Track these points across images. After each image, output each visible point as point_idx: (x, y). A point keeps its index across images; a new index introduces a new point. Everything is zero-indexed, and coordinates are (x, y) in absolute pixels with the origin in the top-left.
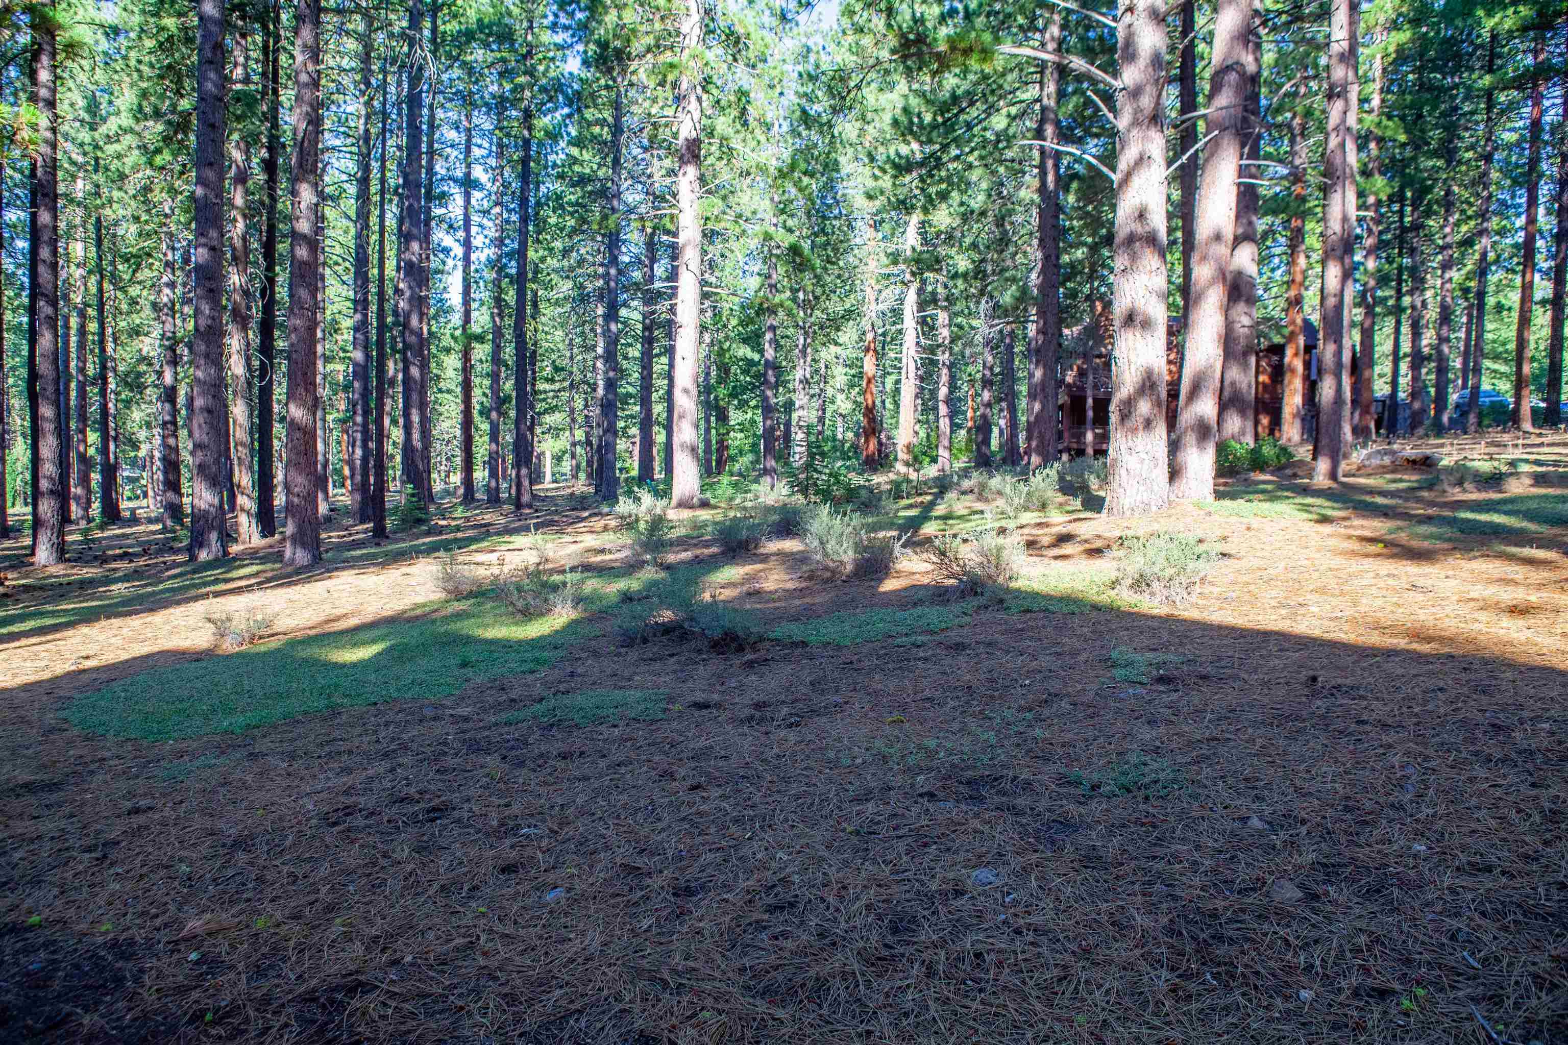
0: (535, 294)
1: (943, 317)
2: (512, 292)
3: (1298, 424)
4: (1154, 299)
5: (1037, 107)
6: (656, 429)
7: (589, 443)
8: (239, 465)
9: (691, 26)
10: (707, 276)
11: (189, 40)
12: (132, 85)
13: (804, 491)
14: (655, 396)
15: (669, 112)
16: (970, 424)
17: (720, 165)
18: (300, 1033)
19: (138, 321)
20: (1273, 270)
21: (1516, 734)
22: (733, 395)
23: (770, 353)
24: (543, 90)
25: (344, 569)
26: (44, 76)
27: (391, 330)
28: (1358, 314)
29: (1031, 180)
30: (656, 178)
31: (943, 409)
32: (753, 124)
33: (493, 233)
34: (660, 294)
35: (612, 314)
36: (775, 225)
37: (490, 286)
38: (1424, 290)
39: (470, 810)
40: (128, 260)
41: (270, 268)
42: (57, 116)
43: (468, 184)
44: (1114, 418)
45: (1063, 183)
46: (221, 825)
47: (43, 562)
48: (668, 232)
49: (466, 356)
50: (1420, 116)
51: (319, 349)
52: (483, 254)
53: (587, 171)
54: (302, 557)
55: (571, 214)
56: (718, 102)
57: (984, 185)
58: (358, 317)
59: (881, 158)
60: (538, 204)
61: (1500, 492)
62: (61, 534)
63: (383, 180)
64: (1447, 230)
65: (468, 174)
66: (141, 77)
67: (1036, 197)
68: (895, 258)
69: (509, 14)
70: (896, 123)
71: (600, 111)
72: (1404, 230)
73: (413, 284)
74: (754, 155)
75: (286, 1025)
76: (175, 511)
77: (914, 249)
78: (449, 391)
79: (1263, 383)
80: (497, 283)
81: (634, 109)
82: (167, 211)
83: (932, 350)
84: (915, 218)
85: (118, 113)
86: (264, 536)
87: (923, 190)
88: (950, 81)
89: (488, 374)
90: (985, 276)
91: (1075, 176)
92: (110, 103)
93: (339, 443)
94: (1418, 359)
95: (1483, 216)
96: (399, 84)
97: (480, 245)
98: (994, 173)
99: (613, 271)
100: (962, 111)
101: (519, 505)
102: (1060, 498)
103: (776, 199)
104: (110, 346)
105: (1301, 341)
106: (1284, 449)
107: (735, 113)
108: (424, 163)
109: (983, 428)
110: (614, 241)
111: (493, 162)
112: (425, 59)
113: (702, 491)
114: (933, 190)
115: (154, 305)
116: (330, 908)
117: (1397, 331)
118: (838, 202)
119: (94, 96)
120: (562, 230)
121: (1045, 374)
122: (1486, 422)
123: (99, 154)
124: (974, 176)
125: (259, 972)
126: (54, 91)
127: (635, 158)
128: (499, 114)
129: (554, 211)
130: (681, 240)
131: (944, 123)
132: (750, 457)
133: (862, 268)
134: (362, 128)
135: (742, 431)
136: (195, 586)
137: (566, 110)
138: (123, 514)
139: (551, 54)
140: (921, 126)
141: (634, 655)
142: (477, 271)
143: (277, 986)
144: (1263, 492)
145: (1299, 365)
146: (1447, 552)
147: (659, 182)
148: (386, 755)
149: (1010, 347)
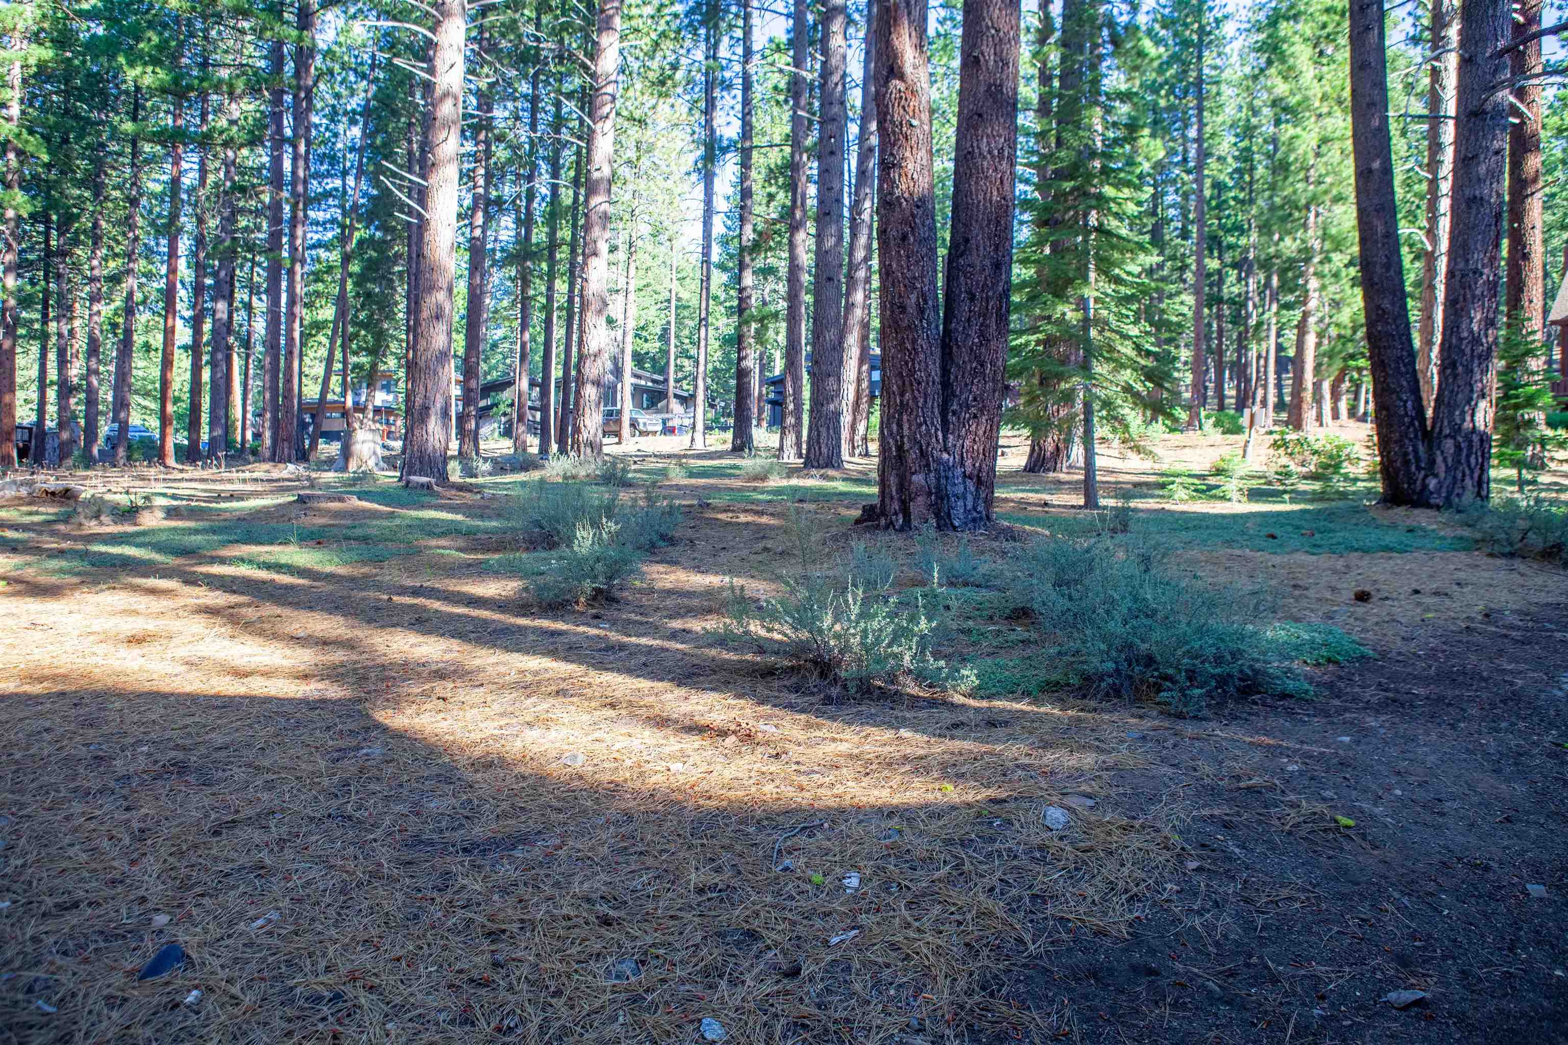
21: (117, 762)
38: (72, 319)
61: (136, 524)
64: (95, 263)
94: (66, 389)
95: (129, 256)
122: (136, 456)
146: (74, 587)
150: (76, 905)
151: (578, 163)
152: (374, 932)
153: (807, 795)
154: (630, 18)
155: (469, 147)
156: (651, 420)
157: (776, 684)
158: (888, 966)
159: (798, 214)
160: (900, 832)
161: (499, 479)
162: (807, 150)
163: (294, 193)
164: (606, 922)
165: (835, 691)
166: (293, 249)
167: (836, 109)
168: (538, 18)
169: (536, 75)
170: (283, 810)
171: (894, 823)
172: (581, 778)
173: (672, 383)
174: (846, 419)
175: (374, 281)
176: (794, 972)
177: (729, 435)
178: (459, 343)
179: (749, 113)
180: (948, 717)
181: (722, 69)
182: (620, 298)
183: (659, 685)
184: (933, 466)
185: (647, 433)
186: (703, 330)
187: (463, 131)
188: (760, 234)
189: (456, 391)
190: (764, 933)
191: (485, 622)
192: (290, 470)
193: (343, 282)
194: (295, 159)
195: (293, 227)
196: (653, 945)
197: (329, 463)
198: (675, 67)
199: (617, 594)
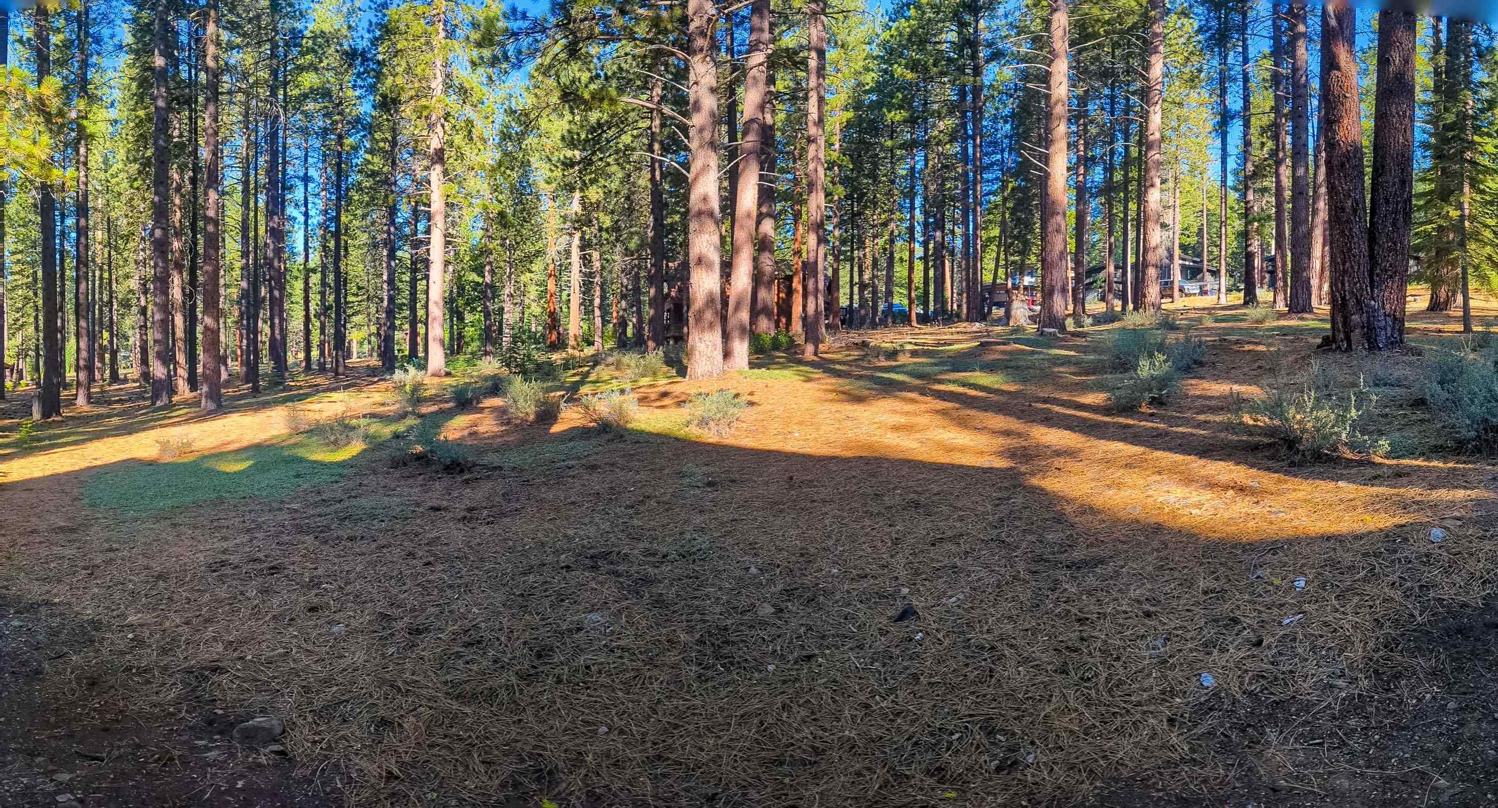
0: (346, 242)
1: (596, 255)
2: (333, 242)
3: (799, 323)
4: (712, 250)
5: (649, 132)
6: (419, 325)
7: (379, 334)
8: (179, 350)
9: (437, 85)
10: (450, 230)
11: (150, 120)
12: (123, 147)
13: (508, 365)
14: (418, 305)
15: (425, 133)
16: (615, 321)
17: (456, 164)
19: (128, 271)
20: (786, 233)
21: (886, 498)
22: (467, 304)
23: (488, 279)
24: (349, 123)
25: (234, 412)
26: (82, 150)
27: (263, 268)
28: (830, 260)
29: (646, 174)
30: (417, 172)
31: (597, 312)
32: (476, 139)
33: (321, 207)
34: (421, 242)
35: (392, 256)
36: (491, 199)
37: (320, 239)
38: (864, 247)
39: (294, 571)
40: (123, 238)
41: (194, 236)
43: (306, 179)
44: (692, 322)
45: (663, 178)
46: (152, 564)
47: (80, 404)
48: (425, 205)
49: (306, 283)
51: (222, 282)
52: (316, 219)
53: (376, 168)
54: (211, 406)
55: (367, 194)
56: (454, 127)
57: (619, 176)
58: (244, 261)
59: (555, 159)
60: (347, 188)
61: (896, 361)
62: (89, 389)
63: (256, 181)
64: (875, 217)
65: (306, 174)
66: (128, 142)
67: (649, 184)
68: (565, 218)
69: (329, 82)
70: (563, 138)
71: (383, 133)
72: (854, 214)
73: (275, 241)
74: (477, 158)
76: (146, 376)
77: (576, 213)
78: (297, 303)
79: (782, 298)
80: (324, 237)
81: (404, 131)
82: (142, 210)
83: (590, 275)
84: (577, 195)
85: (117, 162)
86: (192, 392)
87: (581, 178)
89: (319, 293)
90: (620, 231)
91: (670, 173)
92: (114, 158)
93: (235, 336)
94: (863, 286)
95: (892, 209)
96: (265, 126)
98: (624, 169)
99: (392, 229)
100: (604, 132)
101: (337, 374)
102: (664, 369)
103: (491, 184)
104: (114, 285)
105: (801, 274)
106: (791, 338)
107: (465, 133)
108: (280, 169)
109: (623, 323)
110: (393, 211)
111: (320, 165)
112: (280, 111)
113: (447, 364)
114: (587, 178)
115: (136, 262)
118: (530, 186)
119: (106, 156)
120: (362, 203)
121: (657, 292)
122: (896, 321)
123: (109, 184)
124: (612, 169)
125: (164, 652)
126: (86, 157)
127: (405, 160)
128: (323, 138)
129: (357, 193)
130: (433, 209)
131: (593, 139)
132: (478, 344)
133: (546, 225)
134: (244, 153)
135: (472, 327)
136: (152, 420)
137: (362, 133)
138: (120, 377)
139: (353, 103)
140: (579, 140)
142: (312, 230)
143: (172, 662)
144: (778, 363)
145: (800, 288)
147: (420, 174)
149: (637, 274)
150: (866, 576)
151: (1141, 131)
152: (1014, 612)
153: (1274, 527)
154: (1171, 46)
155: (1074, 128)
156: (1192, 287)
157: (1260, 455)
158: (1321, 636)
159: (1281, 155)
160: (1335, 549)
161: (1096, 328)
162: (1286, 116)
163: (974, 165)
164: (1148, 615)
165: (1297, 458)
166: (975, 197)
167: (1302, 91)
168: (1113, 52)
169: (1113, 83)
170: (968, 534)
171: (1330, 544)
172: (1138, 521)
173: (1205, 263)
174: (1314, 282)
175: (1021, 211)
176: (1259, 643)
177: (1242, 294)
178: (1072, 246)
179: (1248, 95)
180: (1370, 472)
181: (1230, 69)
182: (1171, 211)
183: (1188, 458)
184: (1365, 309)
185: (1190, 295)
186: (1223, 230)
187: (1069, 120)
188: (1256, 167)
189: (1071, 274)
190: (1242, 619)
191: (1085, 420)
192: (977, 326)
193: (1004, 213)
194: (974, 147)
195: (975, 184)
196: (1175, 628)
197: (998, 322)
198: (1200, 71)
199: (1164, 400)
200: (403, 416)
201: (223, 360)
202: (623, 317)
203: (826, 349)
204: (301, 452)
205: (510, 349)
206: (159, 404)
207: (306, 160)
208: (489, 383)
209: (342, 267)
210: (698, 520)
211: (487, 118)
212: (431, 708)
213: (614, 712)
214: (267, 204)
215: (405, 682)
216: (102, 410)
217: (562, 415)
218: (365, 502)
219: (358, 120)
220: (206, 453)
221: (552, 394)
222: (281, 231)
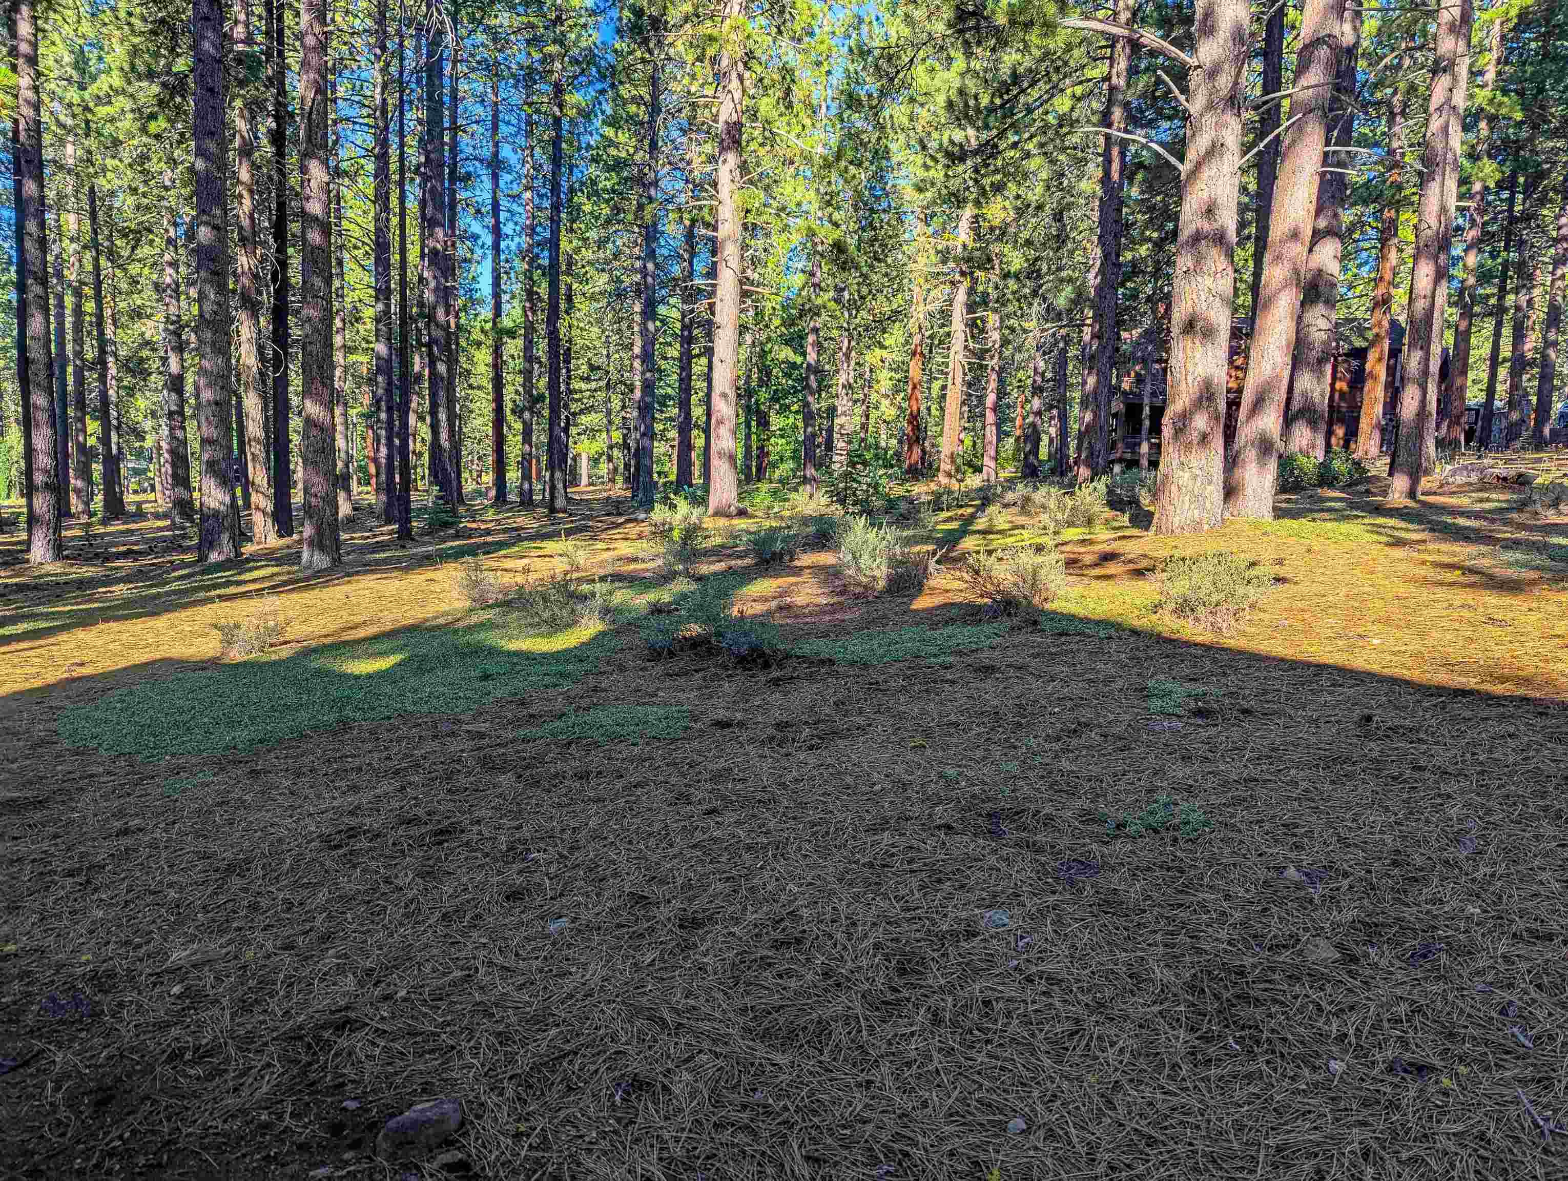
0: (570, 288)
1: (993, 320)
2: (545, 285)
3: (1377, 435)
4: (1217, 303)
5: (1105, 86)
6: (695, 432)
7: (626, 446)
8: (253, 460)
10: (750, 272)
12: (122, 41)
13: (842, 501)
14: (694, 399)
15: (709, 91)
16: (1018, 432)
17: (762, 152)
18: (283, 1074)
19: (139, 302)
20: (1359, 266)
22: (775, 399)
23: (812, 357)
24: (575, 61)
25: (366, 572)
26: (24, 29)
27: (416, 321)
28: (1453, 313)
29: (1094, 170)
30: (694, 165)
31: (990, 417)
32: (798, 106)
33: (523, 219)
34: (700, 291)
35: (649, 312)
36: (820, 219)
37: (521, 277)
39: (480, 833)
40: (125, 236)
41: (281, 250)
42: (39, 74)
43: (496, 165)
44: (1167, 431)
45: (1128, 174)
46: (213, 847)
47: (39, 560)
48: (707, 225)
49: (497, 352)
50: (1541, 90)
51: (338, 340)
52: (514, 241)
53: (623, 154)
54: (321, 561)
55: (607, 201)
56: (761, 80)
57: (1044, 175)
58: (380, 306)
59: (933, 145)
60: (572, 190)
62: (57, 529)
63: (402, 157)
65: (495, 154)
66: (133, 31)
67: (1098, 188)
68: (944, 255)
70: (950, 105)
71: (636, 86)
72: (1513, 220)
73: (438, 274)
74: (799, 142)
75: (269, 1065)
76: (184, 507)
77: (965, 246)
78: (480, 388)
79: (1341, 391)
80: (528, 275)
81: (673, 86)
82: (168, 183)
83: (982, 354)
84: (968, 212)
85: (108, 71)
86: (281, 536)
87: (976, 181)
88: (1010, 58)
89: (520, 372)
90: (1039, 276)
91: (1141, 165)
92: (100, 59)
93: (364, 439)
96: (418, 49)
97: (510, 232)
98: (1053, 162)
99: (650, 266)
100: (1023, 91)
101: (553, 510)
102: (1108, 513)
103: (822, 190)
104: (109, 331)
105: (1386, 345)
106: (1357, 464)
107: (779, 94)
108: (446, 139)
109: (1032, 436)
110: (651, 234)
111: (522, 140)
112: (442, 22)
113: (740, 498)
114: (987, 182)
115: (157, 286)
116: (326, 938)
117: (1497, 334)
118: (887, 195)
119: (82, 52)
120: (597, 218)
121: (1098, 381)
123: (89, 116)
124: (1033, 164)
125: (245, 1007)
126: (35, 46)
127: (673, 141)
128: (527, 87)
129: (589, 198)
130: (721, 234)
131: (1002, 106)
132: (791, 465)
133: (911, 266)
134: (378, 97)
135: (782, 436)
137: (599, 86)
138: (127, 508)
139: (582, 21)
140: (978, 111)
141: (659, 669)
142: (507, 261)
143: (261, 1023)
144: (1330, 510)
145: (1381, 371)
147: (699, 168)
148: (397, 772)
149: (1064, 351)
200: (664, 578)
201: (343, 481)
202: (1033, 425)
203: (1434, 486)
204: (493, 639)
205: (847, 476)
206: (214, 557)
207: (495, 128)
208: (812, 529)
209: (563, 331)
210: (1180, 772)
211: (819, 64)
212: (717, 1055)
213: (1036, 1094)
214: (423, 203)
215: (673, 1009)
216: (87, 571)
217: (932, 583)
218: (604, 717)
219: (590, 58)
220: (313, 644)
221: (916, 549)
222: (450, 258)
